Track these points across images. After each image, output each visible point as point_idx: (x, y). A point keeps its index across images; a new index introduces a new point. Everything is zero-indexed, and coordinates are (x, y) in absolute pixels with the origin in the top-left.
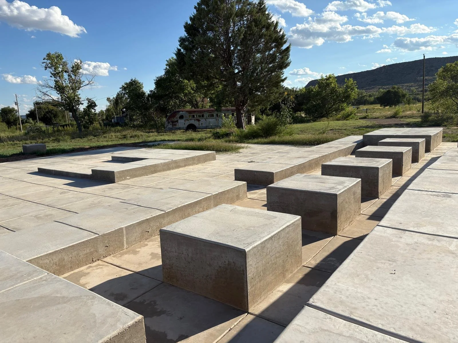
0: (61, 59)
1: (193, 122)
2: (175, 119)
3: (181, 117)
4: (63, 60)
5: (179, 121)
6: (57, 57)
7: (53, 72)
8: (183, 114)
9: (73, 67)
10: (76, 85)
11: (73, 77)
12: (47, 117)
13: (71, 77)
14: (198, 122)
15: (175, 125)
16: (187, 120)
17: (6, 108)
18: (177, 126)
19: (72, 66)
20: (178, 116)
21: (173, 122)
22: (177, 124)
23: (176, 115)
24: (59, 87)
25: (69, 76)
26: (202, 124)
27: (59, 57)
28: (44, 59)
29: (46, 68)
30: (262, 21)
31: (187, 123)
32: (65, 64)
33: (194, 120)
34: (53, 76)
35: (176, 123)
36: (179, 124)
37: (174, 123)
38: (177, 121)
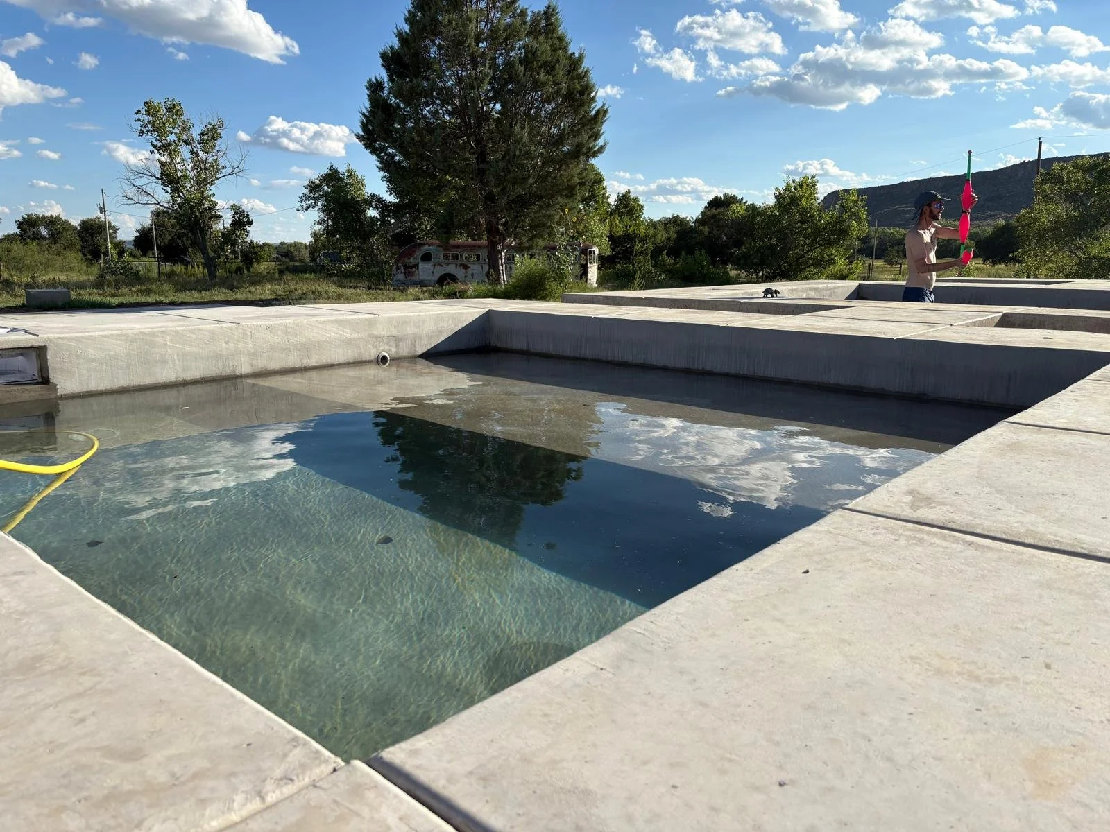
0: (179, 114)
1: (451, 269)
2: (412, 261)
3: (427, 257)
4: (183, 118)
5: (422, 265)
6: (170, 109)
7: (155, 143)
8: (431, 250)
9: (202, 134)
10: (207, 173)
11: (202, 155)
12: (177, 245)
13: (198, 155)
14: (464, 271)
15: (412, 274)
16: (440, 264)
17: (91, 220)
18: (416, 278)
19: (200, 132)
20: (419, 254)
21: (406, 267)
22: (417, 272)
23: (415, 251)
24: (168, 176)
25: (192, 152)
26: (472, 274)
27: (174, 109)
28: (137, 114)
29: (142, 133)
30: (539, 53)
31: (440, 271)
32: (186, 127)
33: (454, 266)
34: (156, 151)
35: (414, 269)
36: (421, 273)
37: (409, 270)
38: (416, 266)
